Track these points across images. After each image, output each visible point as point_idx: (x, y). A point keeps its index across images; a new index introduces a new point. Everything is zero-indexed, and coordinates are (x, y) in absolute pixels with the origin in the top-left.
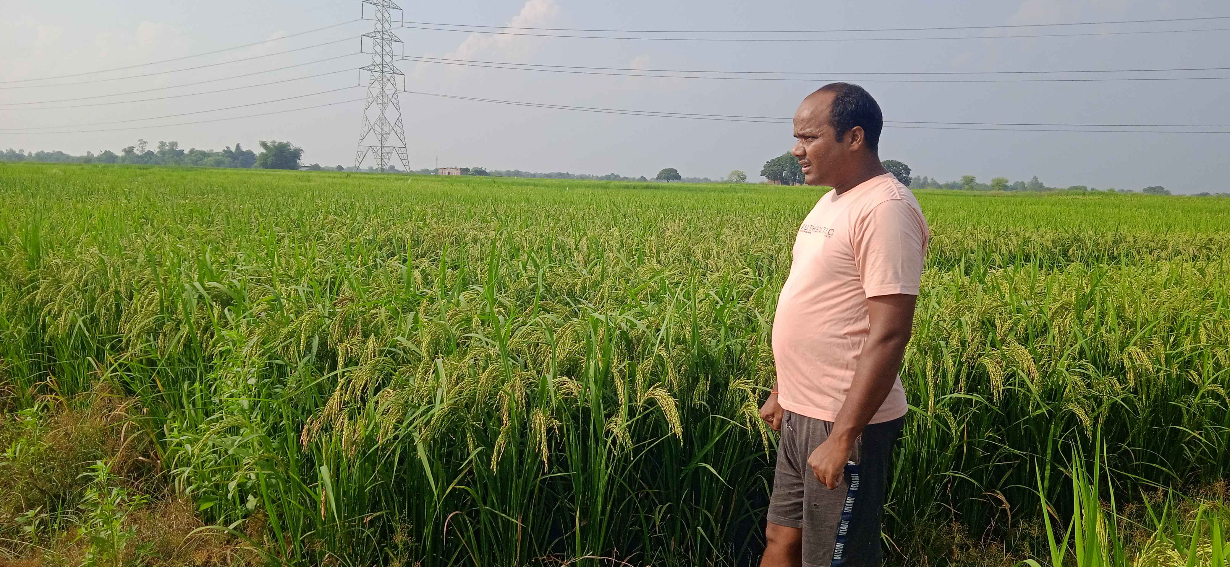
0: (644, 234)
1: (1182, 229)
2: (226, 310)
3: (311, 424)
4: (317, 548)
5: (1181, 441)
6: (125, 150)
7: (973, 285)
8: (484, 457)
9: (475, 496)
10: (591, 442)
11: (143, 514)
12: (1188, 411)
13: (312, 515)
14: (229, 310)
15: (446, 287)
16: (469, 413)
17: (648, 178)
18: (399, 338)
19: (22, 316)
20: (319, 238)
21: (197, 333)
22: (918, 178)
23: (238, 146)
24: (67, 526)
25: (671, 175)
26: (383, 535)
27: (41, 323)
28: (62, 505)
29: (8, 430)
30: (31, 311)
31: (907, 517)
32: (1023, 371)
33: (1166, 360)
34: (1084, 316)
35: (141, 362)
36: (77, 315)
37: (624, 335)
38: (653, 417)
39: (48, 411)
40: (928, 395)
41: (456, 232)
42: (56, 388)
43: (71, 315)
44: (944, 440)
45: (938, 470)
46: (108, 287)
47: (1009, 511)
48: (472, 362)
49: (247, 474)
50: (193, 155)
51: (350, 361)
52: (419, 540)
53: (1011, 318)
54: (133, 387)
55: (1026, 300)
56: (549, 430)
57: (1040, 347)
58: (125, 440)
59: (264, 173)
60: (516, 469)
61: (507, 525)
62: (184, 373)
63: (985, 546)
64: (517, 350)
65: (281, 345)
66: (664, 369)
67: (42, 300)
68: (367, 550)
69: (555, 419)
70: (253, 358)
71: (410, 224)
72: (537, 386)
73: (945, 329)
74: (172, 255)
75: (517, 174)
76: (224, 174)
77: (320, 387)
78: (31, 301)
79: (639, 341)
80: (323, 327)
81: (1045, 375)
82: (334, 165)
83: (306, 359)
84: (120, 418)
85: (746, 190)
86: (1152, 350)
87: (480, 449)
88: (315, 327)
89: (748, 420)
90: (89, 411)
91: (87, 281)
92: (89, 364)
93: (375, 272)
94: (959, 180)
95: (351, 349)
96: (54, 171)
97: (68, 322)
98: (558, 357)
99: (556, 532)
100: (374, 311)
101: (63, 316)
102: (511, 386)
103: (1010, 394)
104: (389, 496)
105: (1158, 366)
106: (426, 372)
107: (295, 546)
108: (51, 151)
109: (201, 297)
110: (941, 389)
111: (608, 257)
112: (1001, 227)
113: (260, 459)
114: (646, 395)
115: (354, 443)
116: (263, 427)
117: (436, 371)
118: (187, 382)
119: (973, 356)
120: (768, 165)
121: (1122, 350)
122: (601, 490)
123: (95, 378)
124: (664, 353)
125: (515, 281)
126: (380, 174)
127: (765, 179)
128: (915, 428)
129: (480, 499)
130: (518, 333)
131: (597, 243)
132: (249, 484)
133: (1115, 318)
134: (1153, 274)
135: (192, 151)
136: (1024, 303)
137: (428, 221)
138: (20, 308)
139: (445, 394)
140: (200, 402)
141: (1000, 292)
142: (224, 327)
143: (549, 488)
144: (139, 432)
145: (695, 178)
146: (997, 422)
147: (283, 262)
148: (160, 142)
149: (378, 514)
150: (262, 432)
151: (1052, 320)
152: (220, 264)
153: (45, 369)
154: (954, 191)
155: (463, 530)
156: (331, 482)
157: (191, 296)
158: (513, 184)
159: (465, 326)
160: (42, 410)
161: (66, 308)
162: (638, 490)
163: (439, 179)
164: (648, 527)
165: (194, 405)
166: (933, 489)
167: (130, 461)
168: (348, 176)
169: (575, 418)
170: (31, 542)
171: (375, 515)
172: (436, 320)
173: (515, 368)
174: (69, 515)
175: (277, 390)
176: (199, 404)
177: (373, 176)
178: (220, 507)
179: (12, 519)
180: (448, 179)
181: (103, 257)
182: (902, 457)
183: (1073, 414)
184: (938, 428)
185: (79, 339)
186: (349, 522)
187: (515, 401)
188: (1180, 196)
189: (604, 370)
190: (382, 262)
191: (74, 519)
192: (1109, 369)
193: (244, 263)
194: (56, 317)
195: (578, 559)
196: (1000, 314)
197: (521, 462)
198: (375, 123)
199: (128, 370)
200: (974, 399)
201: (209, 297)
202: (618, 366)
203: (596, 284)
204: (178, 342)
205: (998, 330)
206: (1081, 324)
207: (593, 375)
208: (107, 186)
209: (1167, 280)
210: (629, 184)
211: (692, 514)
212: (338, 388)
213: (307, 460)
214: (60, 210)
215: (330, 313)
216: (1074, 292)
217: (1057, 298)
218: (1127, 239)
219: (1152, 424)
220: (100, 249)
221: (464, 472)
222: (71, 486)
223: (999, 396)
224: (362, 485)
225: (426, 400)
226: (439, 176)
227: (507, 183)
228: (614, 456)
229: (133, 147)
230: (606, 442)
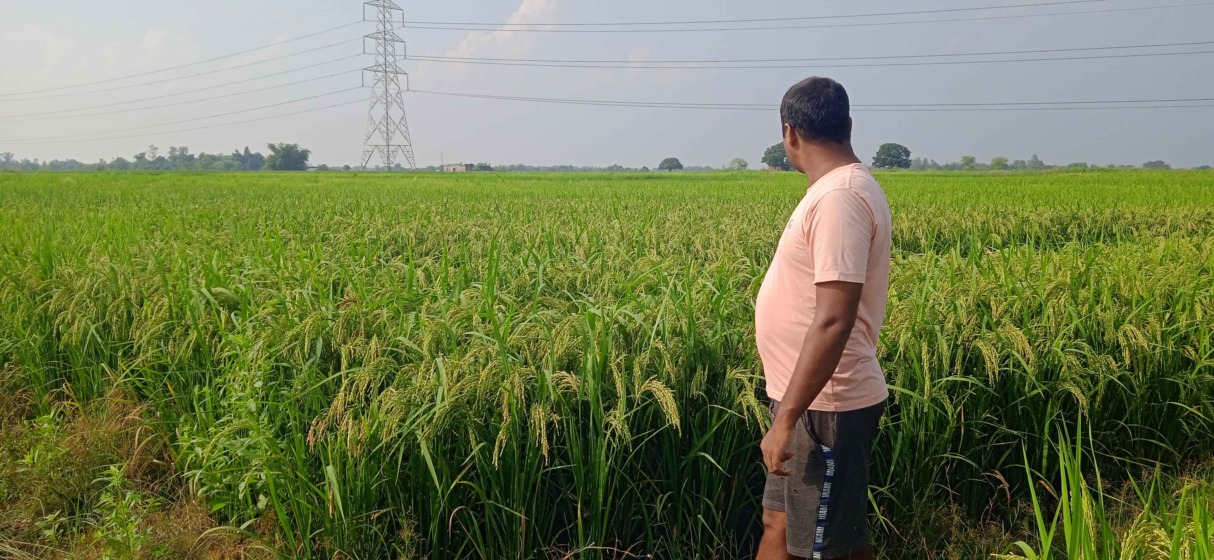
0: (644, 226)
1: (1181, 203)
2: (233, 314)
3: (317, 425)
4: (327, 545)
5: (1179, 416)
6: (136, 157)
7: (970, 267)
8: (486, 453)
9: (479, 490)
10: (591, 434)
11: (159, 516)
12: (1185, 387)
13: (321, 513)
14: (235, 315)
15: (449, 285)
16: (472, 410)
17: (650, 168)
18: (401, 338)
19: (37, 324)
20: (323, 240)
21: (206, 338)
22: (918, 160)
23: (247, 149)
24: (85, 529)
25: (672, 164)
26: (391, 530)
27: (55, 332)
28: (81, 508)
29: (26, 436)
30: (46, 320)
31: (907, 499)
32: (1018, 352)
33: (1162, 337)
34: (1080, 295)
35: (153, 367)
36: (90, 323)
37: (622, 328)
38: (651, 409)
39: (65, 416)
40: (924, 379)
41: (459, 230)
42: (72, 394)
43: (83, 323)
44: (941, 423)
45: (936, 452)
46: (119, 295)
47: (1007, 491)
48: (472, 359)
49: (257, 475)
50: (203, 159)
51: (354, 362)
52: (425, 535)
53: (1006, 300)
54: (146, 392)
55: (1021, 281)
56: (550, 425)
57: (1036, 327)
58: (139, 444)
59: (273, 174)
60: (518, 463)
61: (511, 518)
62: (195, 377)
63: (984, 526)
64: (517, 346)
65: (286, 348)
66: (661, 361)
67: (56, 309)
68: (376, 546)
69: (555, 413)
70: (259, 362)
71: (413, 222)
72: (537, 382)
73: (941, 312)
74: (180, 261)
75: (521, 168)
76: (234, 177)
77: (325, 389)
78: (46, 310)
79: (636, 334)
80: (327, 329)
81: (1040, 356)
82: (342, 165)
83: (311, 361)
84: (134, 423)
85: (747, 178)
86: (1148, 327)
87: (481, 445)
88: (319, 329)
89: (745, 409)
90: (104, 416)
91: (98, 289)
92: (103, 370)
93: (379, 273)
94: (958, 160)
95: (355, 350)
96: (67, 180)
97: (81, 330)
98: (557, 352)
99: (559, 523)
100: (376, 312)
101: (76, 324)
102: (511, 383)
103: (1007, 375)
104: (395, 493)
105: (1153, 344)
106: (428, 370)
107: (305, 544)
108: (65, 160)
109: (208, 302)
110: (937, 372)
111: (608, 250)
112: (1000, 207)
113: (267, 460)
114: (643, 387)
115: (359, 442)
116: (271, 428)
117: (436, 370)
118: (197, 386)
119: (968, 338)
120: (769, 152)
121: (1117, 328)
122: (602, 482)
123: (109, 383)
124: (661, 346)
125: (516, 277)
126: (387, 172)
127: (766, 166)
128: (912, 411)
129: (484, 494)
130: (518, 330)
131: (598, 236)
132: (259, 485)
133: (1109, 297)
134: (1150, 251)
135: (202, 156)
136: (1018, 285)
137: (432, 219)
138: (35, 318)
139: (445, 392)
140: (210, 406)
141: (996, 275)
142: (231, 332)
143: (552, 480)
144: (153, 436)
145: (697, 167)
146: (992, 403)
147: (289, 264)
148: (171, 148)
149: (385, 510)
150: (270, 434)
151: (1047, 299)
152: (227, 268)
153: (61, 376)
154: (954, 171)
155: (469, 524)
156: (338, 482)
157: (199, 302)
158: (516, 178)
159: (466, 324)
160: (59, 416)
161: (79, 316)
162: (640, 480)
163: (445, 176)
164: (649, 517)
165: (205, 409)
166: (932, 470)
167: (146, 464)
168: (355, 175)
169: (575, 411)
170: (52, 546)
171: (382, 511)
172: (438, 319)
173: (514, 365)
174: (88, 518)
175: (283, 392)
176: (209, 406)
177: (380, 175)
178: (233, 508)
179: (32, 523)
180: (452, 176)
181: (113, 265)
182: (900, 441)
183: (1070, 393)
184: (936, 412)
185: (93, 346)
186: (357, 519)
187: (514, 397)
188: (1181, 170)
189: (602, 363)
190: (385, 263)
191: (92, 522)
192: (1105, 347)
193: (250, 267)
194: (70, 325)
195: (582, 549)
196: (995, 296)
197: (523, 456)
198: (380, 122)
199: (140, 375)
200: (970, 381)
201: (216, 302)
202: (617, 359)
203: (595, 278)
204: (188, 347)
205: (994, 313)
206: (1076, 303)
207: (590, 369)
208: (118, 193)
209: (1163, 256)
210: (631, 175)
211: (693, 502)
212: (342, 389)
213: (315, 459)
214: (74, 219)
215: (333, 316)
216: (1069, 272)
217: (1052, 278)
218: (1126, 216)
219: (1150, 401)
220: (111, 258)
221: (467, 468)
222: (88, 490)
223: (995, 377)
224: (369, 483)
225: (427, 398)
226: (444, 173)
227: (511, 178)
228: (614, 447)
229: (144, 154)
230: (606, 434)
